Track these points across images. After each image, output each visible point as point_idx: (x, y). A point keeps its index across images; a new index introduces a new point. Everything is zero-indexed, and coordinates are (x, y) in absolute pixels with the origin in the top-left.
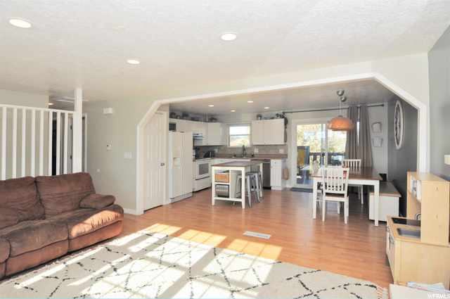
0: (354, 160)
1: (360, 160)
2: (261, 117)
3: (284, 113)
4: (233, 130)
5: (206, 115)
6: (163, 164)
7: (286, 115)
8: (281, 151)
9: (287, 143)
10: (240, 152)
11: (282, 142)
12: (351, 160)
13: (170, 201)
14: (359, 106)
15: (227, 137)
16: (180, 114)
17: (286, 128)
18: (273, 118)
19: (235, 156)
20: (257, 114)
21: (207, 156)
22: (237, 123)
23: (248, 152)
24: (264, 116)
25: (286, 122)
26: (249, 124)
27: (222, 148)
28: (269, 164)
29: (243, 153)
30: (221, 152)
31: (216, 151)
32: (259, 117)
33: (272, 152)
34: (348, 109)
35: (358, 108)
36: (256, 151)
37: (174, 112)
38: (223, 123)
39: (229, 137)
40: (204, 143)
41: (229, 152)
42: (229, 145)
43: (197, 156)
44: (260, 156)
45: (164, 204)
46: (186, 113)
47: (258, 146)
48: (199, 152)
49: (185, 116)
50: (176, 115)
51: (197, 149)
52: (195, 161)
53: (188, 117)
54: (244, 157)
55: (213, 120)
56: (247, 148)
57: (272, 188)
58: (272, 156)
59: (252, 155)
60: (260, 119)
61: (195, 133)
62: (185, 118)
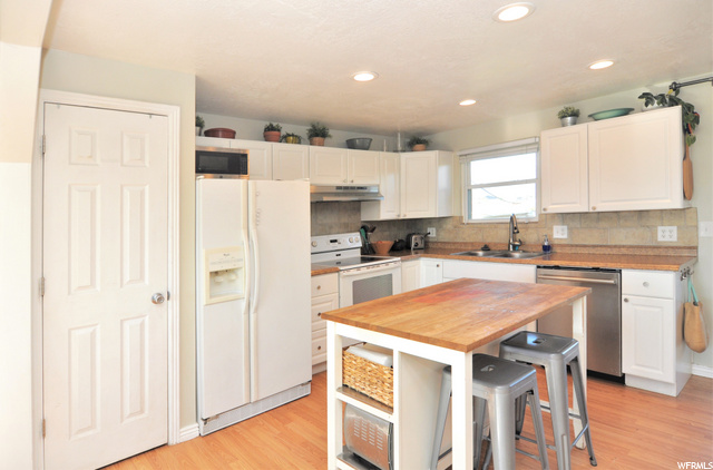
2: (575, 114)
3: (676, 87)
4: (482, 170)
5: (393, 134)
7: (687, 94)
8: (667, 234)
9: (693, 203)
10: (501, 237)
11: (675, 201)
15: (461, 189)
16: (303, 131)
17: (688, 142)
18: (627, 112)
19: (486, 248)
20: (561, 108)
21: (401, 248)
22: (495, 148)
23: (530, 237)
24: (586, 108)
25: (690, 121)
26: (535, 146)
27: (449, 225)
28: (617, 287)
29: (509, 242)
30: (445, 236)
31: (432, 232)
33: (624, 237)
36: (559, 234)
37: (275, 124)
38: (451, 150)
39: (470, 191)
40: (386, 212)
41: (467, 236)
42: (470, 216)
43: (369, 253)
44: (573, 250)
45: (172, 442)
46: (320, 127)
47: (565, 217)
48: (373, 239)
49: (317, 135)
50: (283, 133)
51: (367, 229)
52: (338, 271)
53: (327, 140)
54: (517, 255)
55: (418, 146)
56: (528, 224)
57: (628, 382)
58: (624, 251)
59: (547, 249)
60: (574, 123)
61: (348, 184)
62: (317, 139)
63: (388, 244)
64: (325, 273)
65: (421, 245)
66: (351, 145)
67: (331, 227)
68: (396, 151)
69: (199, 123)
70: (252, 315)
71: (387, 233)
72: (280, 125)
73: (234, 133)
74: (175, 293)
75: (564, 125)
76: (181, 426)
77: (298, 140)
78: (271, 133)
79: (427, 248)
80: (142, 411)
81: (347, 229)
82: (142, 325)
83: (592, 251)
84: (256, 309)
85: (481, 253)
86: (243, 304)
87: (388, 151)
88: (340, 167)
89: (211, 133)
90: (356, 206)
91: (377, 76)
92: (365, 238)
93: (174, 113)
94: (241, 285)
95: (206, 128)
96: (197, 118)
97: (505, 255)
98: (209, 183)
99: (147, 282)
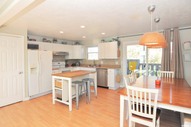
0: (168, 72)
1: (173, 73)
2: (104, 41)
3: (118, 38)
4: (90, 50)
5: (72, 41)
6: (20, 73)
7: (120, 39)
8: (117, 63)
9: (120, 58)
10: (92, 63)
11: (116, 57)
12: (165, 72)
13: (28, 99)
14: (172, 30)
15: (86, 54)
16: (51, 40)
17: (119, 47)
18: (111, 41)
19: (90, 65)
20: (101, 39)
21: (74, 65)
23: (97, 63)
24: (106, 40)
25: (119, 44)
27: (84, 61)
28: (107, 72)
29: (94, 64)
30: (83, 63)
31: (81, 62)
32: (103, 41)
33: (111, 63)
34: (163, 32)
35: (171, 31)
36: (102, 63)
37: (45, 38)
38: (84, 45)
39: (88, 54)
40: (70, 57)
41: (87, 63)
42: (88, 59)
43: (67, 66)
44: (104, 66)
45: (23, 100)
46: (55, 39)
47: (103, 60)
48: (68, 63)
49: (55, 41)
50: (47, 40)
51: (66, 61)
52: (59, 69)
53: (57, 42)
54: (95, 67)
55: (77, 44)
56: (97, 61)
57: (109, 88)
58: (111, 66)
59: (99, 65)
60: (104, 42)
61: (62, 51)
62: (55, 42)
63: (71, 64)
64: (56, 69)
65: (78, 65)
66: (63, 43)
67: (58, 60)
68: (73, 45)
69: (28, 38)
70: (40, 77)
71: (71, 62)
72: (46, 38)
73: (36, 40)
74: (24, 72)
75: (102, 43)
76: (25, 98)
77: (50, 42)
78: (44, 40)
79: (80, 65)
80: (17, 94)
81: (62, 61)
82: (17, 78)
83: (107, 66)
84: (41, 76)
85: (89, 66)
86: (38, 75)
87: (71, 45)
88: (60, 48)
89: (30, 40)
90: (64, 56)
91: (64, 32)
92: (66, 63)
93: (23, 37)
94: (37, 71)
95: (29, 39)
96: (28, 37)
97: (93, 67)
98: (30, 51)
99: (18, 70)
